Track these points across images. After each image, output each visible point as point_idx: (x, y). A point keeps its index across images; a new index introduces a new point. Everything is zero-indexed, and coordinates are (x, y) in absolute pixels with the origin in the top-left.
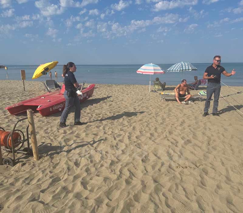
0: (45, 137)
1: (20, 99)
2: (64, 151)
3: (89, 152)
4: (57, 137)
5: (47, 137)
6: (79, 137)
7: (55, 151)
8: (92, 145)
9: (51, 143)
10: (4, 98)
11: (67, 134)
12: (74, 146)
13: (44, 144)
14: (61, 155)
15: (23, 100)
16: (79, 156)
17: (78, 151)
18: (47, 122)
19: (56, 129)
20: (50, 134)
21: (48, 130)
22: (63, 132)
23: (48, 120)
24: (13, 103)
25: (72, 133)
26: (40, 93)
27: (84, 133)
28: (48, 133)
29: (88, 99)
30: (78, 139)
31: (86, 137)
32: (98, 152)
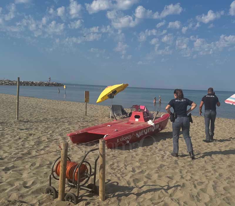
0: (110, 173)
1: (82, 125)
2: (133, 194)
3: (162, 199)
4: (125, 175)
5: (113, 173)
6: (150, 179)
7: (122, 193)
8: (166, 190)
9: (118, 181)
10: (63, 122)
11: (136, 173)
12: (145, 189)
13: (110, 182)
14: (130, 198)
15: (84, 126)
16: (152, 202)
17: (149, 196)
18: (112, 156)
19: (123, 165)
20: (116, 170)
21: (114, 166)
22: (131, 170)
23: (113, 153)
24: (73, 129)
25: (142, 172)
26: (103, 119)
27: (157, 175)
28: (114, 169)
29: (160, 132)
30: (149, 181)
31: (159, 179)
32: (174, 200)
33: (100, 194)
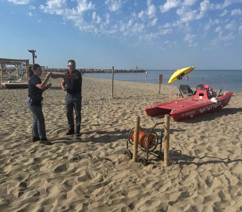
0: (175, 143)
2: (194, 163)
3: (222, 172)
4: (188, 145)
5: (177, 143)
6: (211, 151)
7: (184, 161)
8: (226, 163)
9: (181, 150)
11: (197, 144)
12: (205, 160)
13: (174, 150)
14: (191, 167)
16: (211, 174)
17: (209, 167)
18: (177, 127)
19: (187, 136)
20: (180, 140)
21: (179, 136)
22: (193, 141)
23: (179, 125)
24: (149, 104)
25: (203, 144)
26: (173, 97)
27: (218, 148)
28: (179, 139)
29: (223, 108)
30: (210, 153)
31: (219, 152)
32: (234, 174)
33: (165, 160)
